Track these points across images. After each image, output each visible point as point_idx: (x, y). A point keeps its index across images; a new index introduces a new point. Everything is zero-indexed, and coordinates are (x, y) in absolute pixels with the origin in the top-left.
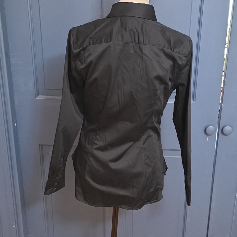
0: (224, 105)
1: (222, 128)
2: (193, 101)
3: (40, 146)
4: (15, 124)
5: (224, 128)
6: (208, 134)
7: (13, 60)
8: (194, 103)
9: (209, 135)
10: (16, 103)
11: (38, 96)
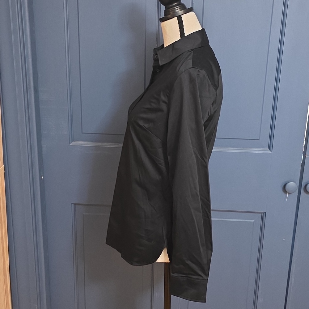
0: (308, 156)
1: (304, 185)
2: (269, 150)
3: (73, 205)
4: (42, 177)
5: (307, 184)
6: (287, 191)
7: (42, 97)
8: (271, 153)
9: (289, 193)
10: (44, 151)
11: (72, 142)
